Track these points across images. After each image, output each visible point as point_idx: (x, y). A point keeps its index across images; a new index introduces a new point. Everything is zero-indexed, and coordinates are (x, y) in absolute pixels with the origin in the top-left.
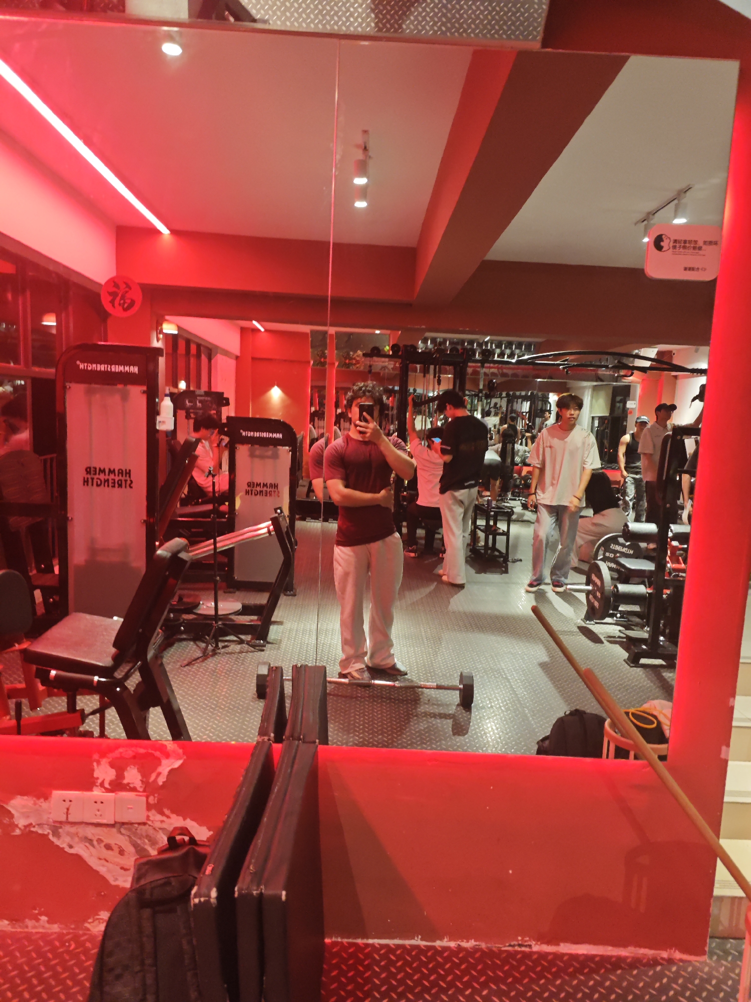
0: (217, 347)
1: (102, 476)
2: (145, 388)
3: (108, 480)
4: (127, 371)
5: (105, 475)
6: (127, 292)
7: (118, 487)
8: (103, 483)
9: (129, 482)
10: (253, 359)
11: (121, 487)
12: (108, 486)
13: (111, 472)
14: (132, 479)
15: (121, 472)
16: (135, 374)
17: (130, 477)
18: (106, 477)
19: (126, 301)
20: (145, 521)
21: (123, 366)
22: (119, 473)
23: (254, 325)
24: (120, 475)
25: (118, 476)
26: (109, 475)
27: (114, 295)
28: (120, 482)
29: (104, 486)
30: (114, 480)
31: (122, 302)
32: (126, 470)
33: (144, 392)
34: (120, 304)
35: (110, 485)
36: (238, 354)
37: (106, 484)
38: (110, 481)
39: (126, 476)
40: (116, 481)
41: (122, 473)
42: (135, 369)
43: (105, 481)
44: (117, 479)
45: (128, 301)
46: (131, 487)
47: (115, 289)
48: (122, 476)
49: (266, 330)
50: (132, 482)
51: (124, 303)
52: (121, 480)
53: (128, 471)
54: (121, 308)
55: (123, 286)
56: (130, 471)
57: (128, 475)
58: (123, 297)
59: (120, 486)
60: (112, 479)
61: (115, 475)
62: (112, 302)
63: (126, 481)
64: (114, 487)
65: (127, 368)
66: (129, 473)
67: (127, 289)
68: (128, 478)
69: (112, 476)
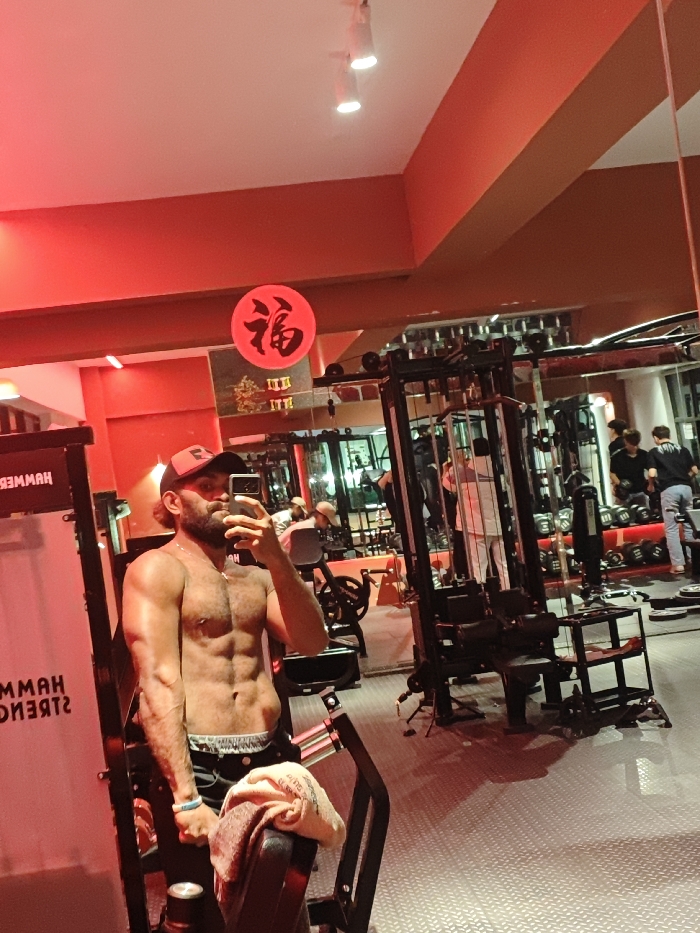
0: (48, 412)
1: (7, 701)
2: (70, 511)
3: (20, 705)
4: (31, 484)
5: (13, 696)
6: (284, 316)
7: (43, 716)
8: (10, 714)
9: (62, 703)
10: (109, 420)
11: (49, 715)
12: (22, 718)
13: (26, 687)
14: (67, 694)
15: (43, 684)
16: (46, 485)
17: (62, 690)
18: (16, 701)
19: (285, 334)
20: (105, 774)
21: (21, 477)
22: (40, 688)
23: (107, 361)
24: (44, 690)
25: (40, 693)
26: (20, 695)
27: (258, 327)
28: (44, 705)
29: (14, 719)
30: (32, 703)
31: (276, 338)
32: (54, 678)
33: (71, 517)
34: (273, 345)
35: (26, 714)
36: (83, 417)
37: (18, 712)
38: (25, 707)
39: (55, 691)
40: (37, 705)
41: (47, 686)
42: (46, 478)
43: (14, 710)
44: (38, 699)
45: (290, 335)
46: (68, 711)
47: (259, 316)
48: (48, 692)
49: (126, 366)
50: (67, 698)
51: (282, 339)
52: (46, 701)
53: (58, 680)
54: (276, 350)
55: (273, 307)
56: (61, 677)
57: (59, 688)
58: (277, 329)
59: (46, 712)
60: (29, 703)
61: (33, 693)
62: (256, 342)
63: (56, 700)
64: (33, 716)
65: (30, 479)
66: (59, 684)
67: (284, 311)
68: (59, 694)
69: (27, 696)
